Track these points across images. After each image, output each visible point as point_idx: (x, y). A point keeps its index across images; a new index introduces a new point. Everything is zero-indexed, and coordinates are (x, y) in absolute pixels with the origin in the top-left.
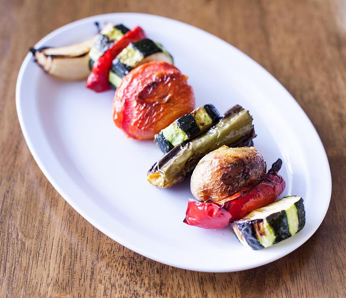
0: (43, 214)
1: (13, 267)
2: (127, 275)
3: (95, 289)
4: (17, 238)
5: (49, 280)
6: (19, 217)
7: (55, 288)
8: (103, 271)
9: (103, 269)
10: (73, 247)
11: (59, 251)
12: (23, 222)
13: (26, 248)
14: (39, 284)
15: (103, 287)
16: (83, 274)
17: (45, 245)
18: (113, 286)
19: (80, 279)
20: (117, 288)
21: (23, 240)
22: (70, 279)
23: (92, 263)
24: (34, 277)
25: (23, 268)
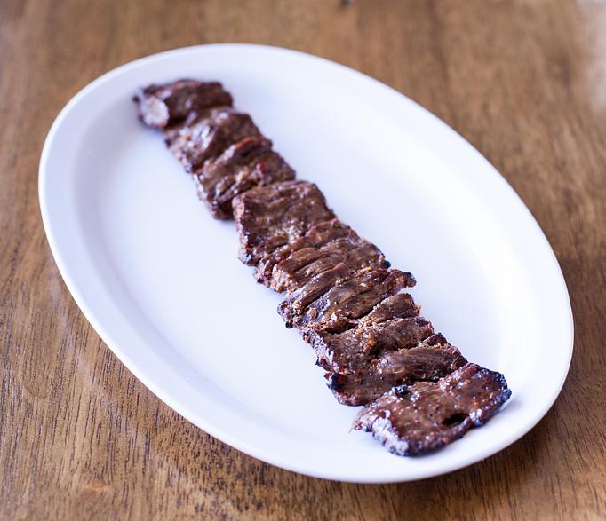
0: (62, 358)
1: (13, 444)
2: (206, 454)
3: (151, 476)
4: (19, 397)
5: (74, 464)
6: (21, 363)
7: (84, 475)
8: (165, 449)
9: (165, 444)
10: (114, 410)
11: (90, 417)
12: (28, 372)
13: (35, 413)
14: (57, 471)
15: (165, 473)
16: (132, 453)
17: (66, 408)
18: (182, 470)
19: (126, 462)
20: (190, 474)
21: (30, 401)
22: (109, 462)
23: (147, 436)
24: (48, 459)
25: (30, 446)
